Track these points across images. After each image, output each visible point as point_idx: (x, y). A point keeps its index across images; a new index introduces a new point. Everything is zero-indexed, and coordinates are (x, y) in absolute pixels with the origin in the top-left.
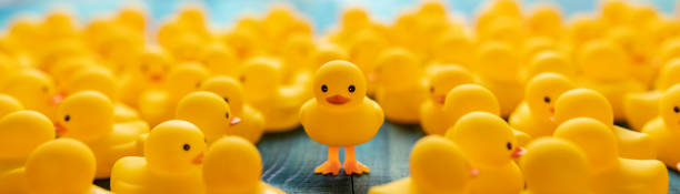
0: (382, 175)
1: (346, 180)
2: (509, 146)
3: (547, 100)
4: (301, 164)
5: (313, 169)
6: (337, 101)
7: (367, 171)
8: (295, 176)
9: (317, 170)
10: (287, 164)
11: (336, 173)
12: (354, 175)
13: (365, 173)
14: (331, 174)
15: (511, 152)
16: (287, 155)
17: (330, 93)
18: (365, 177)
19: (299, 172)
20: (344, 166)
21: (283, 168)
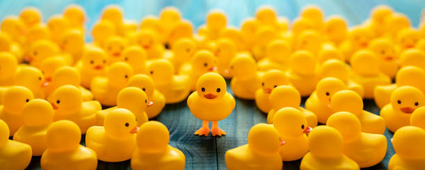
0: (232, 136)
1: (212, 140)
2: (303, 127)
3: (328, 94)
4: (187, 129)
5: (194, 132)
6: (210, 97)
7: (224, 134)
8: (184, 136)
9: (196, 133)
10: (178, 128)
11: (206, 135)
12: (217, 136)
13: (223, 135)
14: (203, 135)
15: (303, 130)
16: (178, 121)
17: (206, 93)
18: (223, 138)
19: (186, 134)
20: (211, 130)
21: (176, 131)
